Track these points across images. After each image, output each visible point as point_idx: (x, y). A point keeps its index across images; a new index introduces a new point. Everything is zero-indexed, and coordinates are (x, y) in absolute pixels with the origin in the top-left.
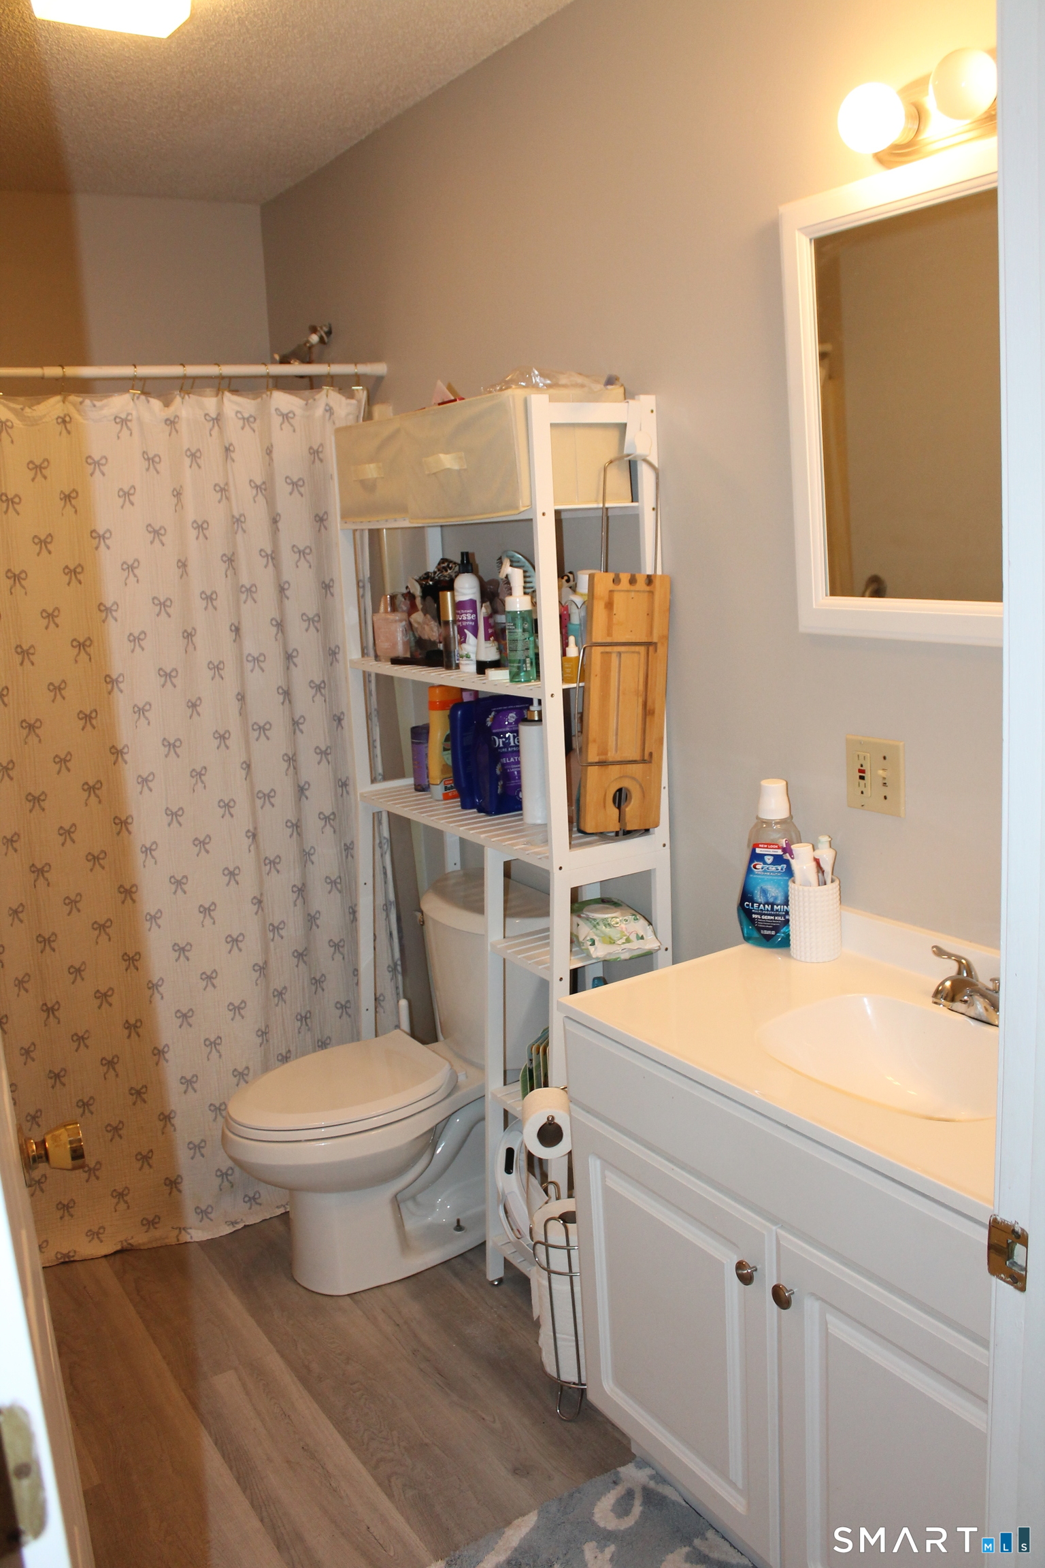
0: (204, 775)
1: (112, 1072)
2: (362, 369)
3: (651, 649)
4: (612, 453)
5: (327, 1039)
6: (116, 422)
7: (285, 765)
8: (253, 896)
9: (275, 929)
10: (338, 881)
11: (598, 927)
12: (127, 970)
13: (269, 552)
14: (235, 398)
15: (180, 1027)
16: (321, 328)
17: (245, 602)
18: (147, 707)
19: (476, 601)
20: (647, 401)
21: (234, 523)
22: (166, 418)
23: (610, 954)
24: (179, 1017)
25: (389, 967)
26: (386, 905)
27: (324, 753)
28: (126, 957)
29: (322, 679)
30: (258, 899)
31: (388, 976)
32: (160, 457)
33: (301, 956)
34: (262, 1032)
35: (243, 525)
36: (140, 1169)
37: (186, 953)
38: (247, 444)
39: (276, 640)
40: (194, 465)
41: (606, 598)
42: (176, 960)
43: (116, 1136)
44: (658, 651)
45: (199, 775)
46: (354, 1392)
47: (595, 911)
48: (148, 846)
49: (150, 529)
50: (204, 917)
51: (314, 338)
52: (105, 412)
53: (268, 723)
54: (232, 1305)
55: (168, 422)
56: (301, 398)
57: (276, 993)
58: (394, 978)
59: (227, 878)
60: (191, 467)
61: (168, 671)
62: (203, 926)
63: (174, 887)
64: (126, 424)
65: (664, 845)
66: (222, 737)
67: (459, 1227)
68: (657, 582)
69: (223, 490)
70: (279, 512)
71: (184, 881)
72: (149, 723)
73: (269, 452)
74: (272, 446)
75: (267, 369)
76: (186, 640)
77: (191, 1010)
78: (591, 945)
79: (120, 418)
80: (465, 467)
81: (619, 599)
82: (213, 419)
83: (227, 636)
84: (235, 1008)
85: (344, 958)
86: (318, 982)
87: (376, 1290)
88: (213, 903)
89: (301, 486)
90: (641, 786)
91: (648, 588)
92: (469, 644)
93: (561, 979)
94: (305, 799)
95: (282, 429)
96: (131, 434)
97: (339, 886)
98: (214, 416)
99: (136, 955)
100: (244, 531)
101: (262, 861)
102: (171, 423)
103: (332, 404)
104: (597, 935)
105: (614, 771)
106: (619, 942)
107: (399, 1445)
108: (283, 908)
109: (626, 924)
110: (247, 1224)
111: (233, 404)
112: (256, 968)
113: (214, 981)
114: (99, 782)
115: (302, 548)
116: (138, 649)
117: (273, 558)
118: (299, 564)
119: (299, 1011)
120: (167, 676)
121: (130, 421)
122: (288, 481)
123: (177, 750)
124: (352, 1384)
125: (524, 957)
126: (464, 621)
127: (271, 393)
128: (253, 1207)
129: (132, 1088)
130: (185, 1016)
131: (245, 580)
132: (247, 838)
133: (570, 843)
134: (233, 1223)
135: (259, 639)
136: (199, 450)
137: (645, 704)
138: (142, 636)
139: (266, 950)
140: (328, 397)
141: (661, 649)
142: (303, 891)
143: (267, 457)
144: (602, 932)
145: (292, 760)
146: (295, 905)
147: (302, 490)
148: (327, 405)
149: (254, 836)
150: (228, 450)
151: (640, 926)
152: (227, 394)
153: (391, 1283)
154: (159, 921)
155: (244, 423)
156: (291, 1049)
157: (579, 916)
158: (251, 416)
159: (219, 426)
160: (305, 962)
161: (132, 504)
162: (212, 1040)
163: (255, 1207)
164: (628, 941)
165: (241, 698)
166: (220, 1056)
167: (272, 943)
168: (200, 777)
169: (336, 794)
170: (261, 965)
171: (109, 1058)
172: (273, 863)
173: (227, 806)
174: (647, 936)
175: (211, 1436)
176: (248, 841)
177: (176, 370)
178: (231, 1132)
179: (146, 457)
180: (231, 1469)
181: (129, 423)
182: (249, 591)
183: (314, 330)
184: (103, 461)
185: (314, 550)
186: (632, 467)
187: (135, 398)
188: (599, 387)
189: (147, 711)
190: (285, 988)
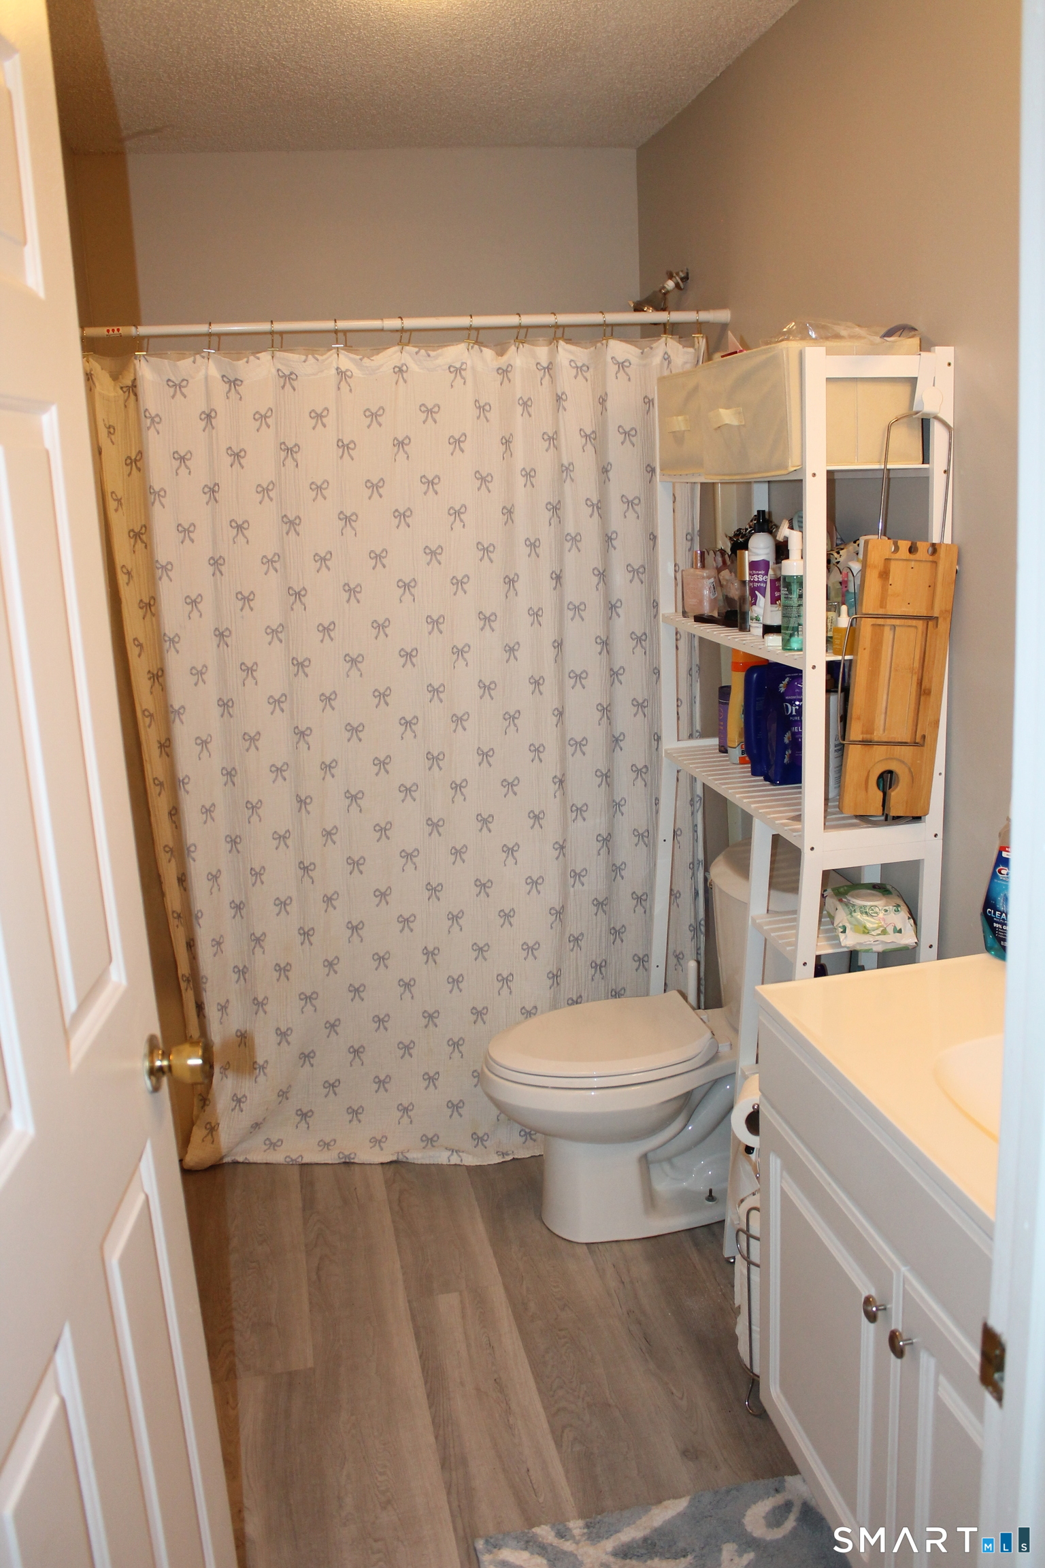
0: (517, 718)
1: (408, 994)
2: (704, 316)
3: (930, 623)
4: (902, 409)
5: (621, 989)
6: (450, 372)
7: (599, 714)
8: (555, 841)
9: (577, 875)
10: (646, 834)
11: (853, 914)
12: (429, 899)
13: (595, 502)
14: (569, 347)
15: (476, 959)
16: (678, 274)
17: (569, 551)
18: (466, 649)
19: (769, 562)
20: (944, 354)
21: (563, 472)
22: (498, 367)
23: (861, 944)
24: (475, 950)
25: (691, 925)
26: (693, 863)
27: (640, 705)
28: (429, 887)
29: (643, 631)
30: (560, 845)
31: (689, 934)
32: (490, 406)
33: (600, 904)
34: (553, 974)
35: (572, 474)
36: (426, 1088)
37: (487, 889)
38: (578, 393)
39: (597, 589)
40: (526, 414)
41: (881, 567)
42: (477, 896)
43: (407, 1055)
44: (939, 626)
45: (512, 718)
46: (560, 1338)
47: (857, 897)
48: (458, 783)
49: (478, 475)
50: (507, 857)
51: (670, 284)
52: (440, 361)
53: (585, 671)
54: (477, 1230)
55: (500, 371)
56: (636, 346)
57: (572, 938)
58: (695, 936)
59: (532, 821)
60: (522, 415)
61: (487, 616)
62: (505, 865)
63: (480, 825)
64: (460, 372)
65: (936, 835)
66: (537, 683)
67: (711, 1197)
68: (942, 552)
69: (552, 439)
70: (611, 461)
71: (490, 819)
72: (467, 665)
73: (603, 401)
74: (606, 394)
75: (604, 317)
76: (507, 586)
77: (487, 944)
78: (841, 932)
79: (454, 367)
80: (743, 423)
81: (896, 569)
82: (544, 368)
83: (548, 584)
84: (528, 948)
85: (645, 912)
86: (616, 933)
87: (614, 1244)
88: (517, 844)
89: (633, 436)
90: (910, 769)
91: (931, 558)
92: (759, 607)
93: (805, 964)
94: (619, 749)
95: (617, 378)
96: (465, 383)
97: (646, 839)
98: (545, 365)
99: (438, 885)
100: (572, 480)
101: (569, 808)
102: (504, 372)
103: (670, 352)
104: (850, 923)
105: (880, 751)
106: (873, 933)
107: (583, 1399)
108: (586, 854)
109: (884, 915)
110: (516, 1157)
111: (566, 353)
112: (553, 912)
113: (511, 920)
114: (416, 717)
115: (630, 498)
116: (460, 592)
117: (598, 508)
118: (626, 514)
119: (594, 958)
120: (486, 620)
121: (465, 370)
122: (621, 430)
123: (492, 692)
124: (560, 1330)
125: (778, 936)
126: (756, 582)
127: (607, 342)
128: (527, 1142)
129: (425, 1011)
130: (481, 949)
131: (570, 528)
132: (553, 784)
133: (825, 824)
134: (503, 1154)
135: (581, 586)
136: (530, 399)
137: (920, 683)
138: (465, 580)
139: (565, 896)
140: (668, 346)
141: (943, 626)
142: (609, 841)
143: (600, 407)
144: (857, 920)
145: (606, 711)
146: (599, 854)
147: (634, 439)
148: (666, 353)
149: (561, 782)
150: (559, 398)
151: (901, 918)
152: (561, 343)
153: (632, 1240)
154: (464, 856)
155: (577, 373)
156: (583, 995)
157: (841, 901)
158: (584, 365)
159: (550, 375)
160: (604, 911)
161: (462, 451)
162: (505, 976)
163: (530, 1143)
164: (884, 932)
165: (559, 645)
166: (511, 992)
167: (572, 889)
168: (513, 721)
169: (650, 746)
170: (558, 910)
171: (407, 980)
172: (580, 811)
173: (537, 750)
174: (905, 930)
175: (418, 1349)
176: (552, 788)
177: (513, 320)
178: (489, 1070)
179: (478, 405)
180: (426, 1384)
181: (463, 372)
182: (574, 539)
183: (671, 276)
184: (436, 409)
185: (642, 500)
186: (925, 425)
187: (470, 347)
188: (878, 339)
189: (465, 652)
190: (582, 934)
